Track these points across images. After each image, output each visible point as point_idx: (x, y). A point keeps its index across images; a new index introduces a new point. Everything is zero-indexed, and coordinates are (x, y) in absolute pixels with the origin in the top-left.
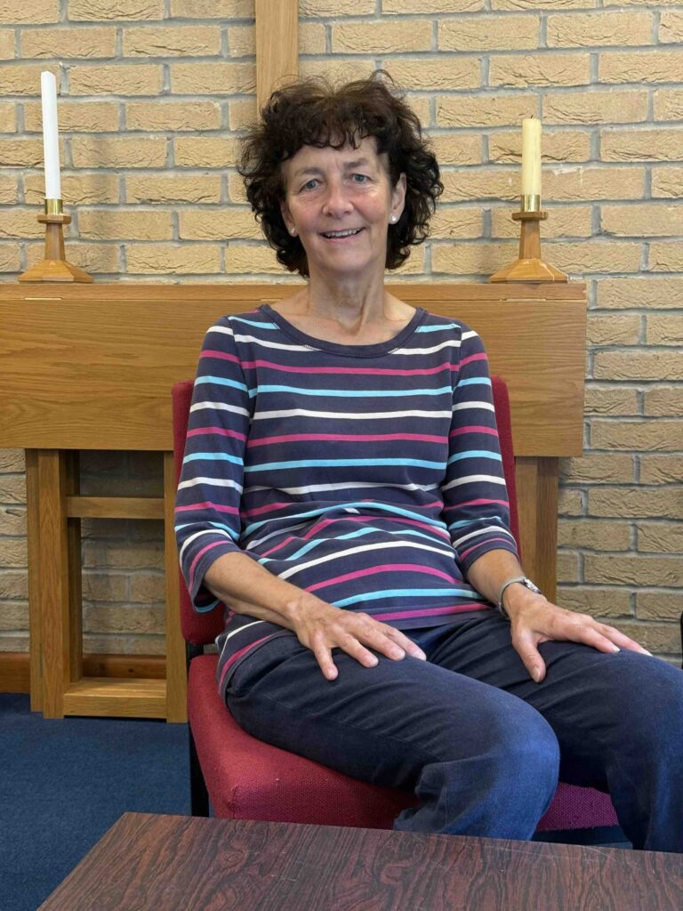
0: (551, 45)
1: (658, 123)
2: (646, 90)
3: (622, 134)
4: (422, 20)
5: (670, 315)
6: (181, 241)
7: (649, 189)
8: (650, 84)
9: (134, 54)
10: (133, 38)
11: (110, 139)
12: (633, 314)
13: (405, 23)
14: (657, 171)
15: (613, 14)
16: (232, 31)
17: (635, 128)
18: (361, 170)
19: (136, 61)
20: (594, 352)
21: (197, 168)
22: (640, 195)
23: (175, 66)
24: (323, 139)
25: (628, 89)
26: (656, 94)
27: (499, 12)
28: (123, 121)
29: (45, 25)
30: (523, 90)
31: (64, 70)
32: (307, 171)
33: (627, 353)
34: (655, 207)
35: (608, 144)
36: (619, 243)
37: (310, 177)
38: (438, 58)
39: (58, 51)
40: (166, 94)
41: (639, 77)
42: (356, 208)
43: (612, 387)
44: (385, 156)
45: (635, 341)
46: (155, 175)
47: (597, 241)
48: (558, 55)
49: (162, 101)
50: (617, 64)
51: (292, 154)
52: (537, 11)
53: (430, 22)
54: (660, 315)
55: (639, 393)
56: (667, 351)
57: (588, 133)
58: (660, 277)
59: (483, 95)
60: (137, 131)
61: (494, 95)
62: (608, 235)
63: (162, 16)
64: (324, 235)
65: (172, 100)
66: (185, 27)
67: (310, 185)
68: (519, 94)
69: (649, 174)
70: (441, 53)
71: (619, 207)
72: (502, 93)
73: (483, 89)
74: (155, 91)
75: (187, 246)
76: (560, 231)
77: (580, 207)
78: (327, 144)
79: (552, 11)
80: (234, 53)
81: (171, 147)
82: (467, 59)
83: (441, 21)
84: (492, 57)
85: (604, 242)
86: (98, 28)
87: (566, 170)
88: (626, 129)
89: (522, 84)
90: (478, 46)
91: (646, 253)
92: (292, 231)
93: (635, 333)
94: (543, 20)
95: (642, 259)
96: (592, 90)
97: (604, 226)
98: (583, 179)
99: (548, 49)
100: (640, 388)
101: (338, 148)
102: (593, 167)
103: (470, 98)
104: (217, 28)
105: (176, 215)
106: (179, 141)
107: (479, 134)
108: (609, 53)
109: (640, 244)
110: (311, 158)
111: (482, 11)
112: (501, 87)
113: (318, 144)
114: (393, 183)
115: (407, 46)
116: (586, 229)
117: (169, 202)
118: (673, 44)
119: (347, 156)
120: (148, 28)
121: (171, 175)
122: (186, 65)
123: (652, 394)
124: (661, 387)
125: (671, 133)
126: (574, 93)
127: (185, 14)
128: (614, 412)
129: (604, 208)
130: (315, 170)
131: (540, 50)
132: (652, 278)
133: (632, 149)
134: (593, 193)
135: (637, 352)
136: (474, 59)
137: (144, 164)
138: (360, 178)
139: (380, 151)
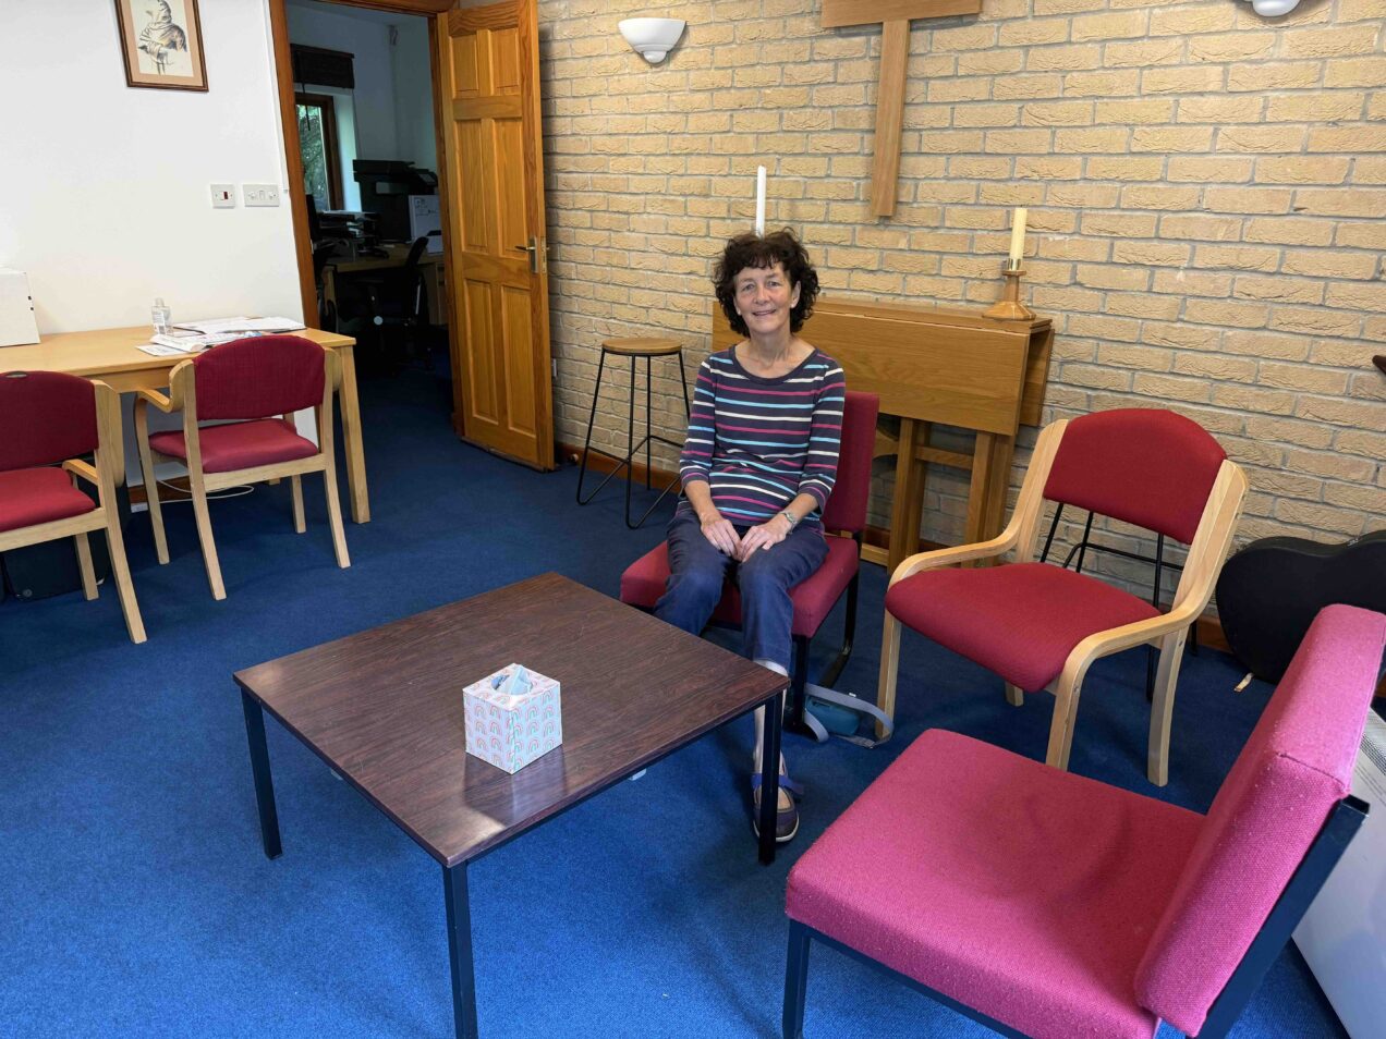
0: (1056, 150)
1: (1123, 209)
2: (1118, 185)
3: (1095, 216)
4: (977, 132)
5: (1115, 345)
6: (829, 268)
7: (1111, 255)
8: (1122, 181)
9: (814, 151)
10: (814, 141)
11: (798, 203)
12: (1091, 341)
13: (966, 133)
14: (1118, 243)
15: (1100, 130)
16: (867, 137)
17: (1107, 212)
18: (775, 280)
19: (815, 155)
20: (1062, 363)
21: (840, 223)
22: (1104, 259)
23: (835, 159)
24: (755, 263)
25: (1106, 184)
26: (1124, 189)
27: (1025, 127)
28: (805, 192)
29: (771, 133)
30: (1036, 181)
31: (779, 160)
32: (746, 280)
33: (1083, 367)
34: (1114, 268)
35: (1087, 221)
36: (1087, 292)
37: (747, 284)
38: (984, 157)
39: (776, 149)
40: (828, 176)
41: (1114, 176)
42: (771, 299)
43: (1071, 389)
44: (788, 272)
45: (1090, 359)
46: (818, 226)
47: (1073, 288)
48: (1062, 158)
49: (826, 180)
50: (1099, 166)
51: (738, 272)
52: (1050, 127)
53: (982, 133)
54: (1109, 344)
55: (1088, 396)
56: (1111, 370)
57: (1074, 214)
58: (1112, 318)
59: (1010, 184)
60: (812, 199)
61: (1016, 184)
62: (1081, 285)
63: (830, 127)
64: (754, 314)
65: (831, 180)
66: (843, 135)
67: (748, 287)
68: (1034, 184)
69: (1112, 245)
70: (986, 154)
71: (1090, 266)
72: (1023, 183)
73: (1010, 179)
74: (823, 174)
75: (832, 271)
76: (1049, 279)
77: (1063, 264)
78: (757, 266)
79: (1061, 127)
80: (867, 151)
81: (828, 209)
82: (1001, 159)
83: (989, 133)
84: (1018, 158)
85: (1078, 290)
86: (796, 134)
87: (1058, 238)
88: (1100, 212)
89: (1036, 177)
90: (1009, 150)
91: (1104, 300)
92: (739, 313)
93: (1091, 354)
94: (1054, 133)
95: (1101, 304)
96: (1081, 183)
97: (1078, 278)
98: (1069, 246)
99: (1055, 154)
100: (1089, 392)
101: (763, 268)
102: (1076, 237)
103: (1001, 185)
104: (859, 135)
105: (827, 251)
106: (833, 206)
107: (1005, 210)
108: (1095, 158)
109: (1101, 294)
110: (748, 273)
111: (1015, 126)
112: (1022, 178)
113: (751, 266)
114: (793, 286)
115: (966, 149)
116: (1066, 280)
117: (824, 243)
118: (1141, 153)
119: (768, 272)
120: (823, 135)
121: (826, 226)
122: (841, 158)
123: (1097, 397)
124: (1103, 393)
125: (1131, 217)
126: (1069, 185)
127: (842, 126)
128: (1071, 406)
129: (1080, 266)
130: (750, 280)
131: (1049, 154)
132: (1106, 318)
133: (1103, 227)
134: (1073, 255)
135: (1091, 368)
136: (1007, 159)
137: (814, 219)
138: (774, 284)
139: (785, 269)
